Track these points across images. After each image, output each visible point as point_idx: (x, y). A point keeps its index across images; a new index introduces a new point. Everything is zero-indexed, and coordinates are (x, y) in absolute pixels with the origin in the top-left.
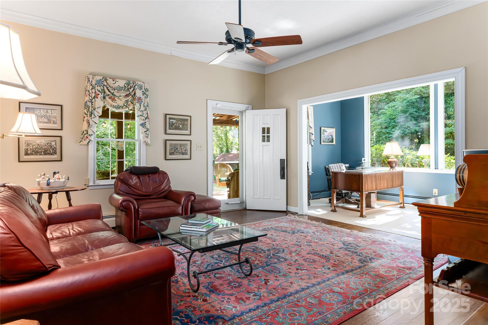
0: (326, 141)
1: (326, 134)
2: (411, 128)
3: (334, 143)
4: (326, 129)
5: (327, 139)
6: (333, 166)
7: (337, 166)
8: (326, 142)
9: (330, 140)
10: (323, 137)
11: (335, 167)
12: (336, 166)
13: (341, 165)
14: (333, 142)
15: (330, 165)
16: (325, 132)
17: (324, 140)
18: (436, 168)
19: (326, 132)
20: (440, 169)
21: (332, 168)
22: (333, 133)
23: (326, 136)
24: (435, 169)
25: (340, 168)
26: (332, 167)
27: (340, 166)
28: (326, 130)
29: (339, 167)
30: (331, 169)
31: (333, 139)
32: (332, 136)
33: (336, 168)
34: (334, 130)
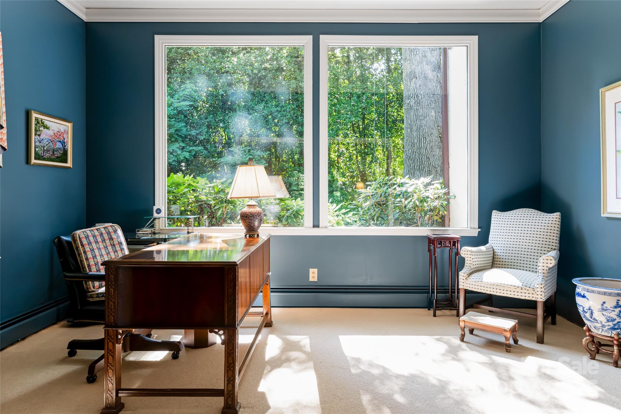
0: (47, 155)
1: (46, 134)
2: (178, 153)
3: (69, 164)
4: (48, 121)
5: (48, 151)
6: (89, 234)
7: (101, 234)
8: (44, 159)
9: (57, 154)
10: (37, 144)
11: (94, 236)
12: (97, 233)
13: (111, 230)
14: (66, 161)
15: (78, 232)
16: (42, 129)
17: (40, 152)
18: (316, 225)
19: (46, 130)
20: (322, 228)
21: (85, 242)
22: (65, 136)
23: (45, 142)
24: (314, 227)
25: (111, 239)
26: (87, 237)
27: (109, 233)
28: (46, 123)
29: (106, 236)
30: (83, 245)
31: (65, 152)
32: (63, 143)
33: (99, 239)
34: (70, 125)
